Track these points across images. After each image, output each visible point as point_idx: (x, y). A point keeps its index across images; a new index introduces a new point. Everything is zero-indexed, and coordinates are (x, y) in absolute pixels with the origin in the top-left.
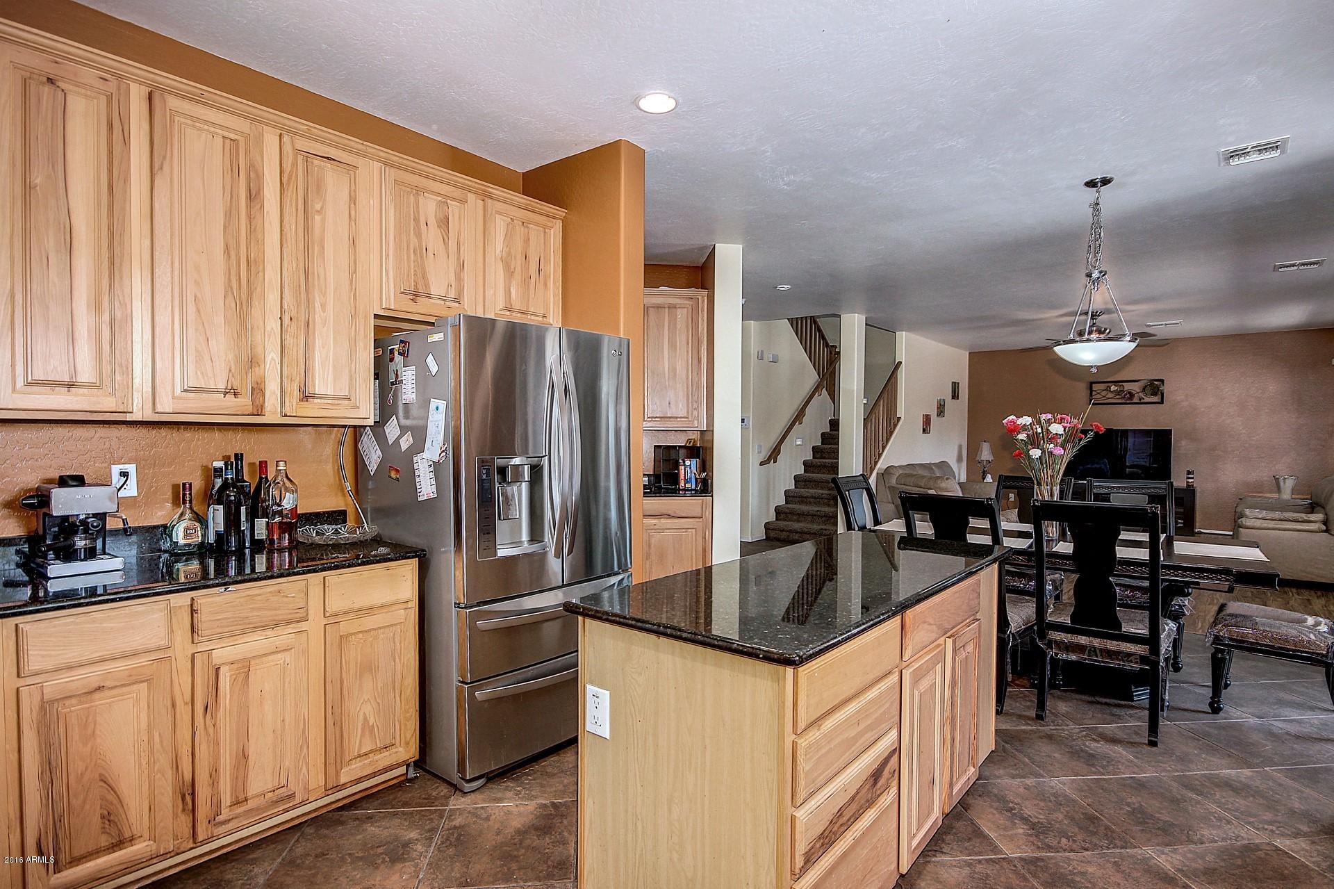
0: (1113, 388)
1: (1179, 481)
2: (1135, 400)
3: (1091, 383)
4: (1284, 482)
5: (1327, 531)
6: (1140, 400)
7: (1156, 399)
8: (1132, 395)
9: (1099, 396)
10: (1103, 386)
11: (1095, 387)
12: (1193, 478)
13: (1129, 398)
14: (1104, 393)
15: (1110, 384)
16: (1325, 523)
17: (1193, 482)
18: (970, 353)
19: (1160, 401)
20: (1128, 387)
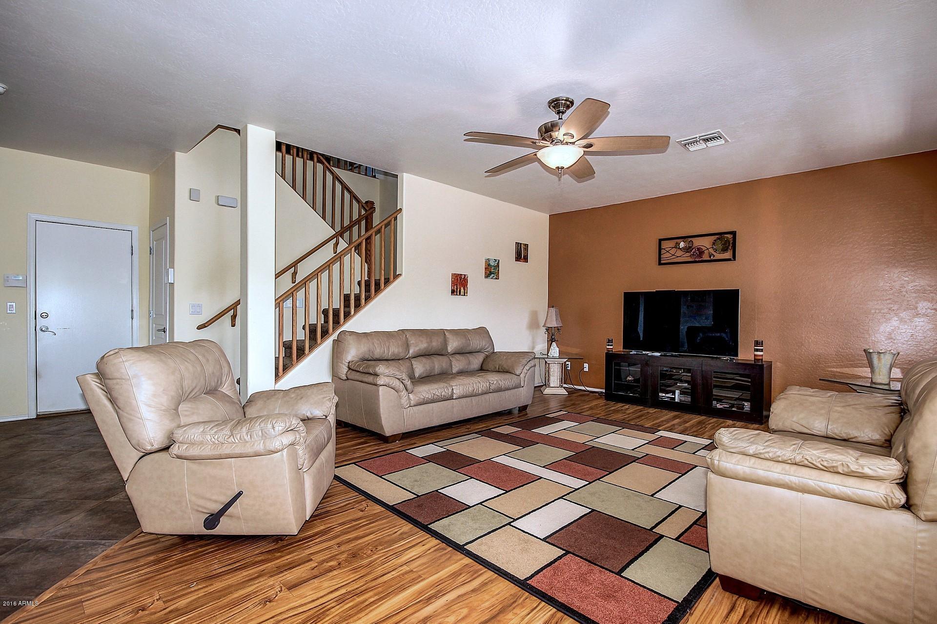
0: (682, 245)
1: (745, 354)
2: (705, 257)
3: (660, 240)
4: (879, 359)
5: (908, 506)
6: (710, 257)
7: (728, 255)
8: (701, 253)
9: (668, 255)
10: (671, 244)
11: (666, 245)
12: (762, 350)
13: (698, 257)
14: (673, 251)
15: (678, 241)
16: (904, 484)
17: (762, 356)
18: (550, 215)
19: (731, 257)
20: (697, 242)
